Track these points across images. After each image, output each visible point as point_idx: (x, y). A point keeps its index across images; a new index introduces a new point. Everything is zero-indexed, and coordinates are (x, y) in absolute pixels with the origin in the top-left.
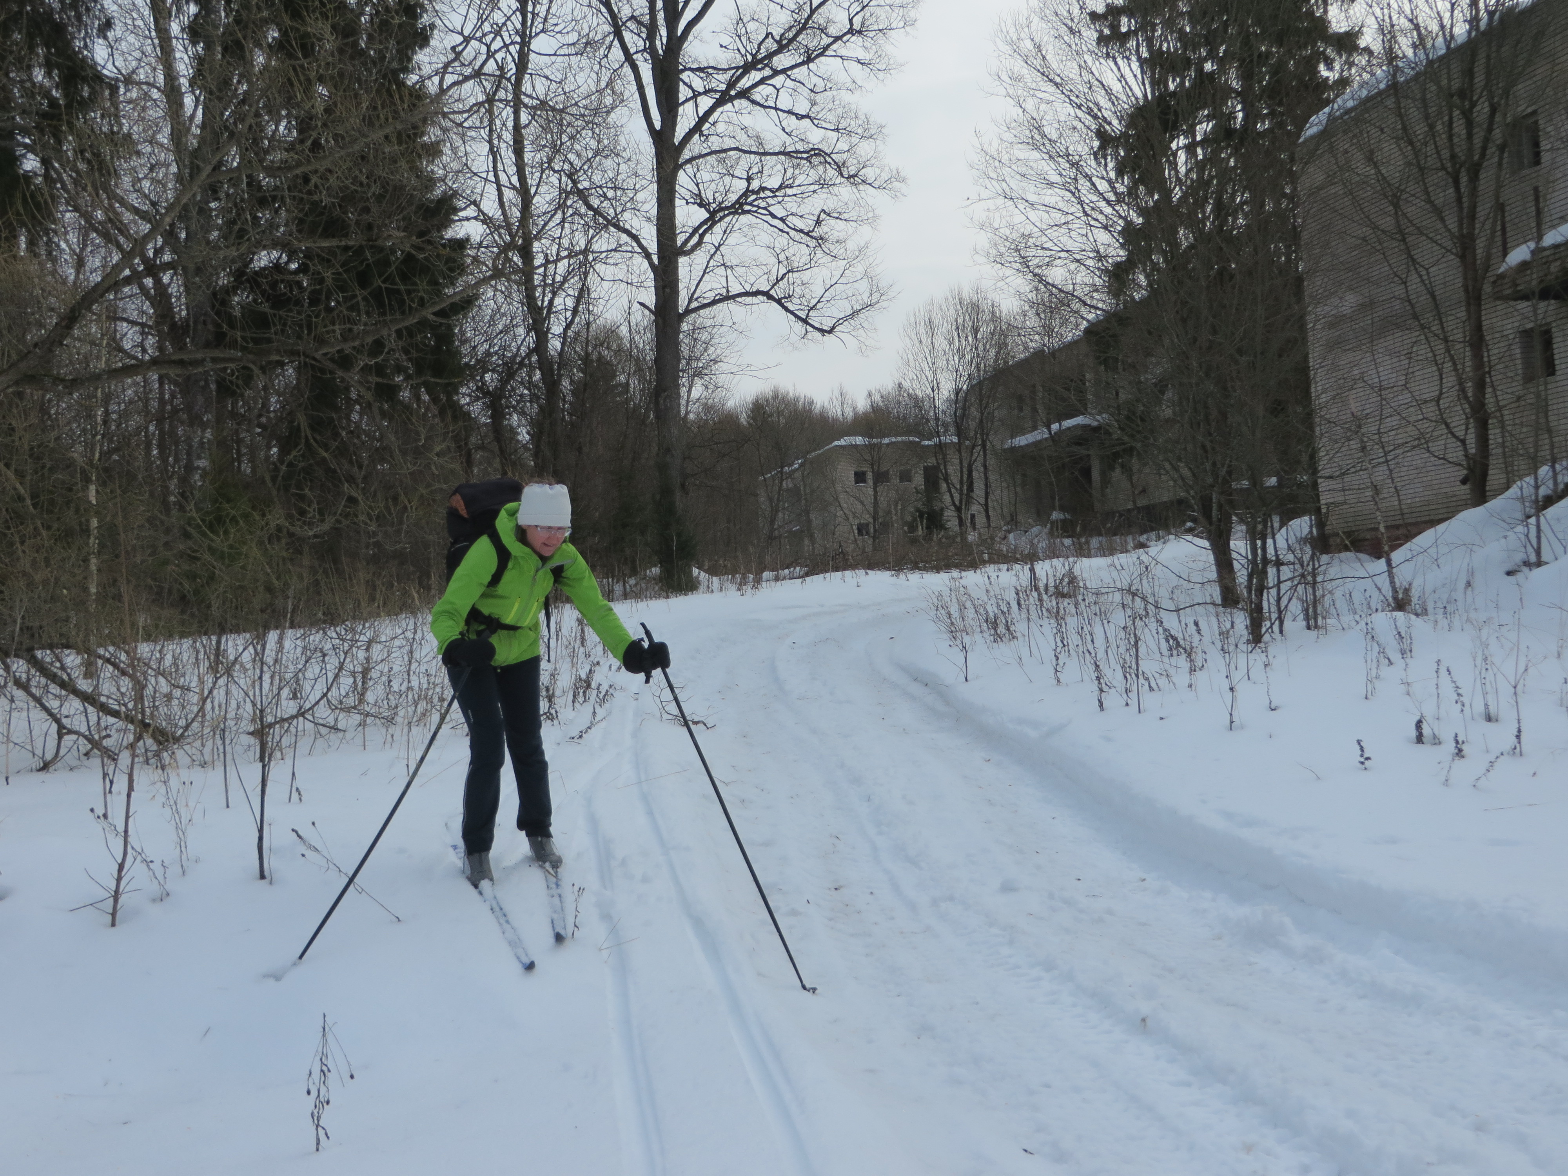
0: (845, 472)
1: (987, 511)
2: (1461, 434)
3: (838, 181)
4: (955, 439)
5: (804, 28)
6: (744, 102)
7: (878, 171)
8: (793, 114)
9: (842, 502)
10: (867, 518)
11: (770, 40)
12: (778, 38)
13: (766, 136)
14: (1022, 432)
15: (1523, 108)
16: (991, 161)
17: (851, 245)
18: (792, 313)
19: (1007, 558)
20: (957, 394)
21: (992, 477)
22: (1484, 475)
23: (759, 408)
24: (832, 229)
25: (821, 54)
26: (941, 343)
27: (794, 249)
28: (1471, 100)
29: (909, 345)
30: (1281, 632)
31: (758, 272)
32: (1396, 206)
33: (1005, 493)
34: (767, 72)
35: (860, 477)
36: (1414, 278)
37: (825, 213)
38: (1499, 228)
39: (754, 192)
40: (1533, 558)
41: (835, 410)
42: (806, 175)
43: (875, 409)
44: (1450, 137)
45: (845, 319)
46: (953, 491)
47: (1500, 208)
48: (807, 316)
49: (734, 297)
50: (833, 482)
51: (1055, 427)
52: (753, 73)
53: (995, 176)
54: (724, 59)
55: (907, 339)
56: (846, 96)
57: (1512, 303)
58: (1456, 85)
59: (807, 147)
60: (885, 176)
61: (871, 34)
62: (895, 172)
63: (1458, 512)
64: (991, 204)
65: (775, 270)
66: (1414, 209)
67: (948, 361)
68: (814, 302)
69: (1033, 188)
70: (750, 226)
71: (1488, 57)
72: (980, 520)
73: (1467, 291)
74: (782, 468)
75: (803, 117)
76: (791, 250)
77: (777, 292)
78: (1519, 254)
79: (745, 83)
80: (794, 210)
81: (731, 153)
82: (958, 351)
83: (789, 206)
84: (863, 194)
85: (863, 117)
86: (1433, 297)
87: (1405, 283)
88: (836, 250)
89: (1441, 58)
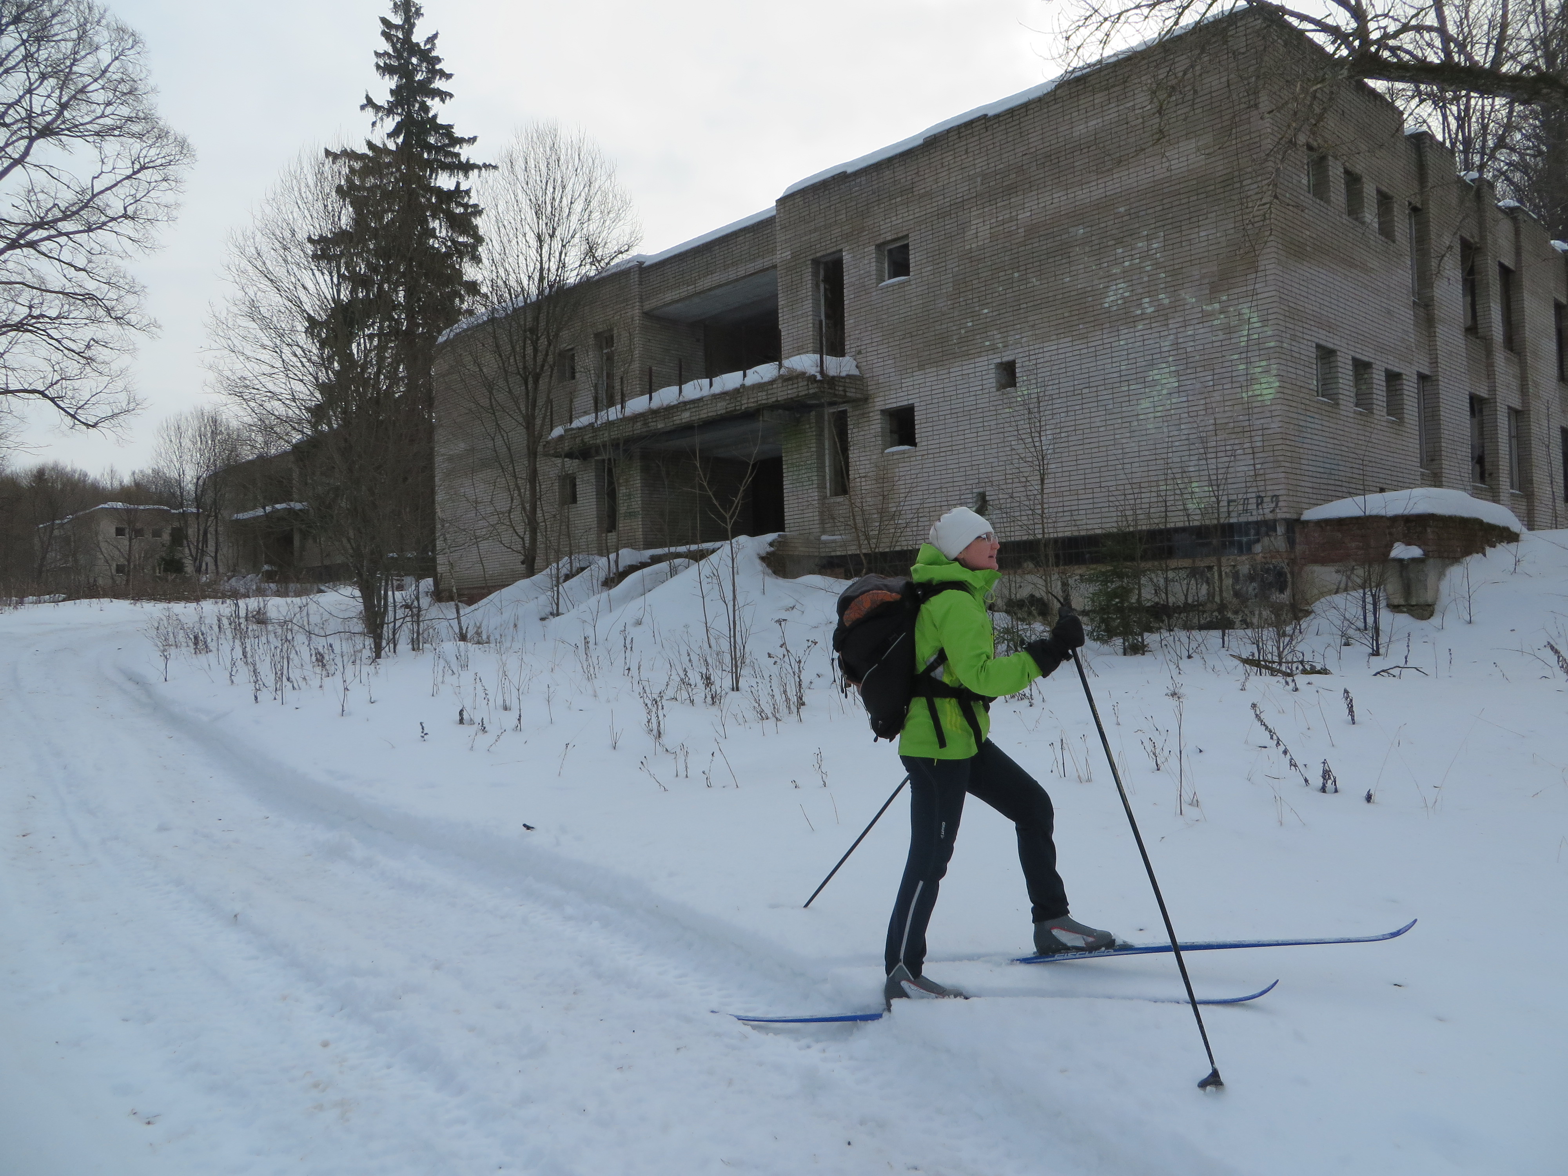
0: (108, 528)
1: (216, 561)
2: (521, 534)
3: (106, 320)
4: (194, 510)
5: (86, 206)
6: (32, 251)
7: (139, 318)
8: (72, 266)
9: (103, 549)
10: (122, 561)
11: (56, 210)
12: (63, 209)
13: (48, 278)
14: (244, 509)
15: (564, 346)
16: (220, 324)
17: (113, 366)
18: (63, 409)
19: (219, 595)
20: (198, 479)
21: (221, 539)
22: (534, 559)
23: (40, 475)
24: (96, 351)
25: (100, 228)
26: (187, 443)
27: (66, 363)
28: (537, 335)
29: (162, 442)
30: (395, 652)
31: (35, 376)
32: (491, 393)
33: (230, 551)
34: (53, 232)
35: (120, 532)
36: (498, 438)
37: (94, 340)
38: (549, 414)
39: (33, 317)
41: (106, 482)
42: (81, 312)
43: (137, 485)
44: (524, 357)
45: (106, 418)
46: (191, 546)
47: (549, 401)
48: (76, 413)
49: (12, 392)
50: (97, 534)
51: (268, 509)
52: (40, 231)
53: (223, 335)
54: (16, 216)
55: (160, 439)
56: (117, 261)
57: (554, 459)
58: (529, 325)
59: (83, 292)
60: (145, 322)
61: (142, 221)
62: (153, 320)
63: (516, 581)
64: (218, 353)
65: (50, 376)
66: (501, 397)
67: (192, 456)
68: (82, 403)
69: (250, 347)
70: (31, 341)
71: (548, 313)
72: (211, 567)
73: (528, 448)
74: (54, 520)
75: (81, 269)
76: (64, 363)
77: (51, 393)
78: (558, 431)
79: (33, 236)
80: (68, 335)
81: (17, 286)
82: (200, 449)
83: (64, 331)
84: (127, 332)
85: (129, 278)
86: (509, 449)
87: (493, 440)
88: (101, 367)
89: (520, 308)
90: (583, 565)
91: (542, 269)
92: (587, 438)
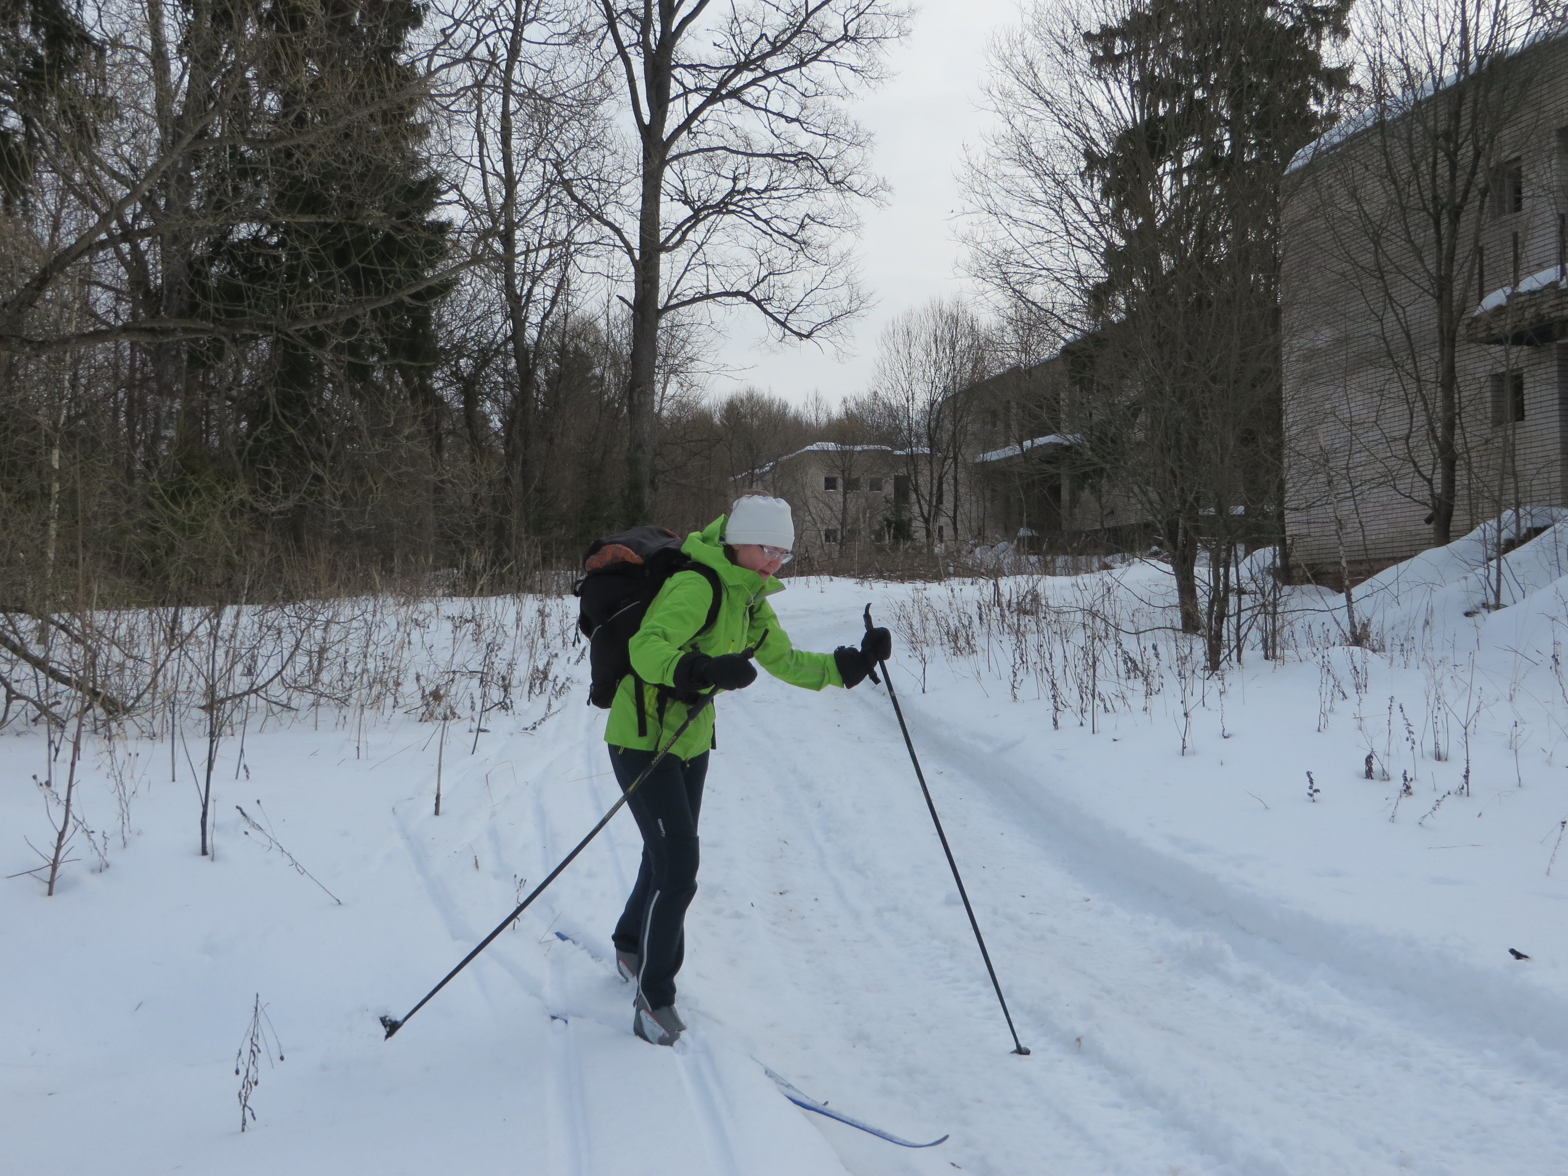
0: (816, 478)
1: (955, 524)
2: (1428, 473)
3: (824, 187)
4: (927, 451)
5: (799, 31)
6: (735, 102)
7: (864, 179)
8: (783, 116)
9: (811, 508)
10: (835, 525)
11: (764, 41)
12: (772, 40)
13: (754, 137)
14: (993, 447)
15: (1507, 154)
16: (977, 176)
17: (833, 251)
18: (771, 315)
19: (972, 572)
20: (932, 405)
21: (962, 490)
22: (1449, 515)
23: (733, 409)
24: (815, 233)
25: (814, 59)
26: (918, 353)
27: (776, 251)
28: (1456, 143)
29: (886, 354)
30: (1239, 660)
31: (739, 273)
32: (1377, 244)
33: (974, 508)
34: (759, 73)
35: (830, 483)
36: (1390, 316)
37: (809, 217)
38: (1476, 271)
39: (739, 193)
40: (1492, 601)
41: (809, 415)
42: (793, 179)
43: (849, 415)
44: (1434, 179)
45: (824, 324)
46: (922, 502)
47: (1479, 251)
48: (786, 319)
49: (714, 296)
50: (803, 487)
51: (1027, 444)
52: (745, 73)
53: (980, 191)
54: (717, 57)
55: (885, 349)
56: (836, 102)
57: (1486, 346)
58: (1442, 126)
59: (795, 150)
60: (871, 184)
61: (866, 42)
62: (881, 180)
63: (1422, 550)
64: (974, 218)
65: (756, 271)
66: (1394, 248)
67: (924, 371)
68: (793, 305)
69: (1017, 205)
70: (734, 226)
71: (1475, 101)
72: (948, 532)
73: (1441, 332)
74: (753, 469)
75: (793, 120)
76: (773, 252)
77: (757, 294)
78: (1495, 299)
79: (737, 82)
80: (778, 213)
81: (719, 152)
82: (935, 362)
83: (773, 208)
84: (848, 201)
85: (852, 124)
86: (1408, 336)
87: (1381, 320)
88: (818, 255)
89: (1429, 100)
90: (1538, 523)
91: (1465, 30)
92: (1545, 309)
